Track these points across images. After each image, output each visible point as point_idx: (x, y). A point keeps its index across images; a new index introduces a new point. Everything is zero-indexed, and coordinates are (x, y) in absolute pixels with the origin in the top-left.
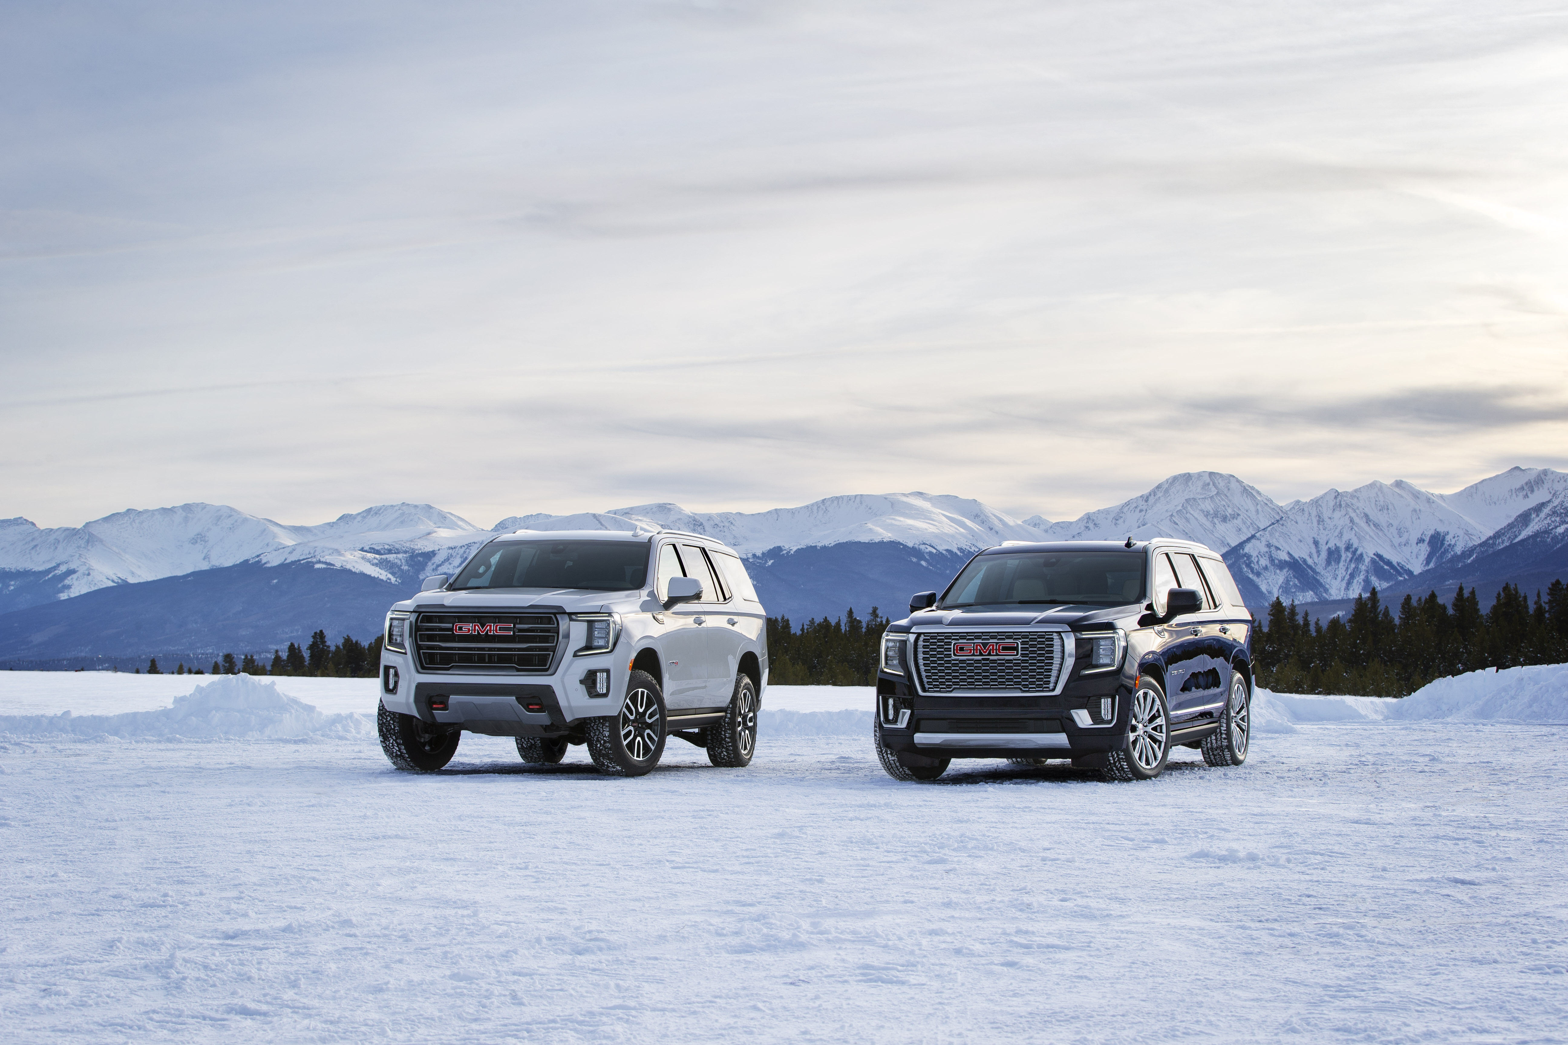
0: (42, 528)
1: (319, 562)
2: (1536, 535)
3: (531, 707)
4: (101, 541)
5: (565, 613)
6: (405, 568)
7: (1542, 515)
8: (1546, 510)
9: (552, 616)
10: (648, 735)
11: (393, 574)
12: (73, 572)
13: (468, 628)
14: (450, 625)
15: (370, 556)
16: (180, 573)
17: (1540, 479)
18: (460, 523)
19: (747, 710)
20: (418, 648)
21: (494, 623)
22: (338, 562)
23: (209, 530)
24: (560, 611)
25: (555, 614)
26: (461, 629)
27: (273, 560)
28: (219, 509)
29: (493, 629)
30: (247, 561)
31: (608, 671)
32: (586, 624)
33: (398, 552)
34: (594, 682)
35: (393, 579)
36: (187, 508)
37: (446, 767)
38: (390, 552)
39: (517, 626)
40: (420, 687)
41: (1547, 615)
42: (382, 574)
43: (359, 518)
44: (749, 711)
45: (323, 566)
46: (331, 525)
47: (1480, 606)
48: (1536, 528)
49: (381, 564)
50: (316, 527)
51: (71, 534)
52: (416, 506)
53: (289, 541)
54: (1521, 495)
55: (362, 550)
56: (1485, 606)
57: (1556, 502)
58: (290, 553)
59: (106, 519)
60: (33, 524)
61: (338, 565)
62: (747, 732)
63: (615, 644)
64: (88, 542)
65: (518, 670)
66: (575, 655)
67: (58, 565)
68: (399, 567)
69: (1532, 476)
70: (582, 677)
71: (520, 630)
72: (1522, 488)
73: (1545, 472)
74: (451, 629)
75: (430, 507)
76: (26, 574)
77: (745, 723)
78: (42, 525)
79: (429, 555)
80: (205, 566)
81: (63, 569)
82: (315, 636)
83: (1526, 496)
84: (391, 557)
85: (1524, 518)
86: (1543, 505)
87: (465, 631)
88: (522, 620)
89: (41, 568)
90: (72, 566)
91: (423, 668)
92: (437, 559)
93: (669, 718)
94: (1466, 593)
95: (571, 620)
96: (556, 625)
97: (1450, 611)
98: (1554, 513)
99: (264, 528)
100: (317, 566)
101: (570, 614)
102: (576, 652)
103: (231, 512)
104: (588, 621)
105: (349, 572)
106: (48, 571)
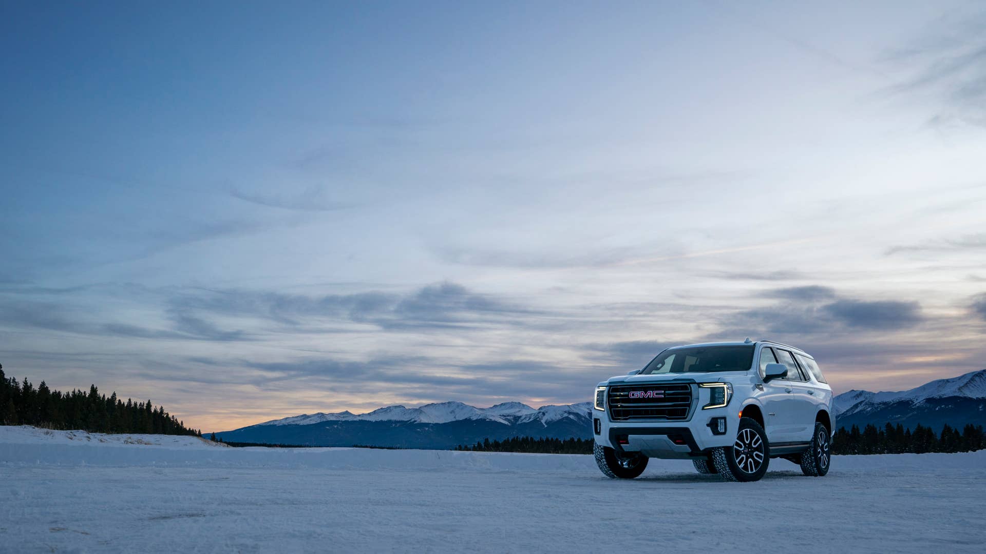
0: (407, 409)
1: (488, 419)
2: (861, 411)
3: (677, 441)
4: (424, 412)
5: (695, 383)
6: (512, 421)
7: (862, 405)
8: (863, 403)
9: (687, 385)
10: (756, 455)
11: (509, 422)
13: (638, 394)
14: (626, 393)
15: (502, 417)
16: (447, 422)
17: (861, 393)
18: (529, 408)
19: (823, 443)
20: (611, 407)
21: (652, 391)
22: (493, 419)
23: (455, 409)
24: (692, 382)
25: (689, 384)
26: (633, 395)
27: (474, 418)
28: (458, 403)
29: (651, 394)
30: (467, 418)
31: (725, 418)
32: (709, 389)
33: (510, 416)
34: (717, 426)
35: (509, 424)
36: (449, 403)
37: (641, 476)
38: (508, 416)
39: (667, 392)
40: (612, 430)
41: (885, 434)
42: (506, 423)
43: (499, 406)
44: (825, 443)
46: (491, 408)
47: (860, 431)
48: (861, 409)
49: (505, 420)
50: (487, 409)
51: (416, 410)
52: (516, 403)
53: (479, 412)
54: (855, 399)
55: (500, 415)
56: (862, 431)
57: (867, 401)
58: (479, 416)
59: (426, 406)
60: (404, 407)
61: (493, 420)
62: (825, 455)
63: (728, 402)
64: (420, 413)
65: (668, 419)
66: (703, 409)
67: (411, 419)
68: (511, 420)
69: (858, 392)
70: (708, 422)
71: (669, 394)
72: (855, 396)
73: (863, 391)
74: (628, 395)
75: (520, 403)
76: (402, 422)
77: (823, 450)
79: (521, 417)
80: (454, 420)
81: (413, 420)
82: (486, 440)
83: (856, 399)
84: (508, 418)
85: (856, 406)
86: (862, 402)
87: (635, 397)
88: (670, 388)
89: (406, 420)
90: (416, 419)
91: (613, 419)
92: (522, 418)
93: (771, 448)
94: (855, 427)
95: (700, 387)
96: (690, 391)
97: (850, 433)
98: (866, 404)
99: (472, 409)
101: (698, 384)
102: (703, 407)
103: (462, 404)
104: (711, 388)
105: (496, 422)
106: (409, 421)
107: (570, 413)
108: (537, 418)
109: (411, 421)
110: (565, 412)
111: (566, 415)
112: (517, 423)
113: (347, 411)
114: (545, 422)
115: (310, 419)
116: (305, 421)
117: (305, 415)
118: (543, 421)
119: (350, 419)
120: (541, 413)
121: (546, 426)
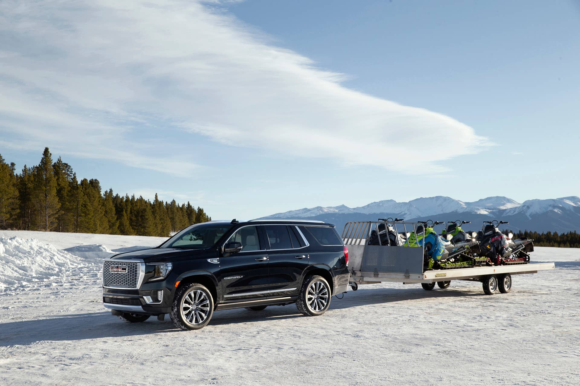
0: (398, 202)
1: (473, 212)
4: (414, 206)
6: (497, 213)
11: (494, 215)
12: (406, 214)
15: (487, 210)
18: (514, 202)
22: (479, 212)
23: (443, 203)
27: (460, 211)
28: (446, 197)
30: (453, 211)
33: (495, 209)
35: (494, 217)
36: (437, 197)
38: (493, 209)
42: (491, 215)
43: (485, 200)
45: (474, 213)
46: (477, 202)
49: (491, 213)
50: (472, 203)
51: (405, 204)
52: (500, 197)
53: (465, 206)
55: (485, 209)
58: (465, 209)
59: (415, 200)
60: (395, 201)
64: (410, 206)
67: (402, 212)
75: (504, 197)
76: (393, 214)
78: (397, 202)
80: (442, 213)
81: (403, 213)
84: (494, 211)
89: (397, 213)
90: (406, 212)
99: (457, 203)
100: (473, 213)
103: (449, 199)
105: (482, 215)
106: (399, 214)
107: (555, 207)
108: (522, 211)
109: (402, 214)
110: (550, 206)
111: (550, 208)
112: (502, 216)
113: (343, 205)
114: (530, 215)
115: (311, 212)
116: (306, 214)
117: (306, 209)
118: (528, 214)
119: (346, 212)
120: (526, 207)
121: (530, 219)
